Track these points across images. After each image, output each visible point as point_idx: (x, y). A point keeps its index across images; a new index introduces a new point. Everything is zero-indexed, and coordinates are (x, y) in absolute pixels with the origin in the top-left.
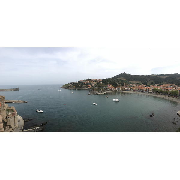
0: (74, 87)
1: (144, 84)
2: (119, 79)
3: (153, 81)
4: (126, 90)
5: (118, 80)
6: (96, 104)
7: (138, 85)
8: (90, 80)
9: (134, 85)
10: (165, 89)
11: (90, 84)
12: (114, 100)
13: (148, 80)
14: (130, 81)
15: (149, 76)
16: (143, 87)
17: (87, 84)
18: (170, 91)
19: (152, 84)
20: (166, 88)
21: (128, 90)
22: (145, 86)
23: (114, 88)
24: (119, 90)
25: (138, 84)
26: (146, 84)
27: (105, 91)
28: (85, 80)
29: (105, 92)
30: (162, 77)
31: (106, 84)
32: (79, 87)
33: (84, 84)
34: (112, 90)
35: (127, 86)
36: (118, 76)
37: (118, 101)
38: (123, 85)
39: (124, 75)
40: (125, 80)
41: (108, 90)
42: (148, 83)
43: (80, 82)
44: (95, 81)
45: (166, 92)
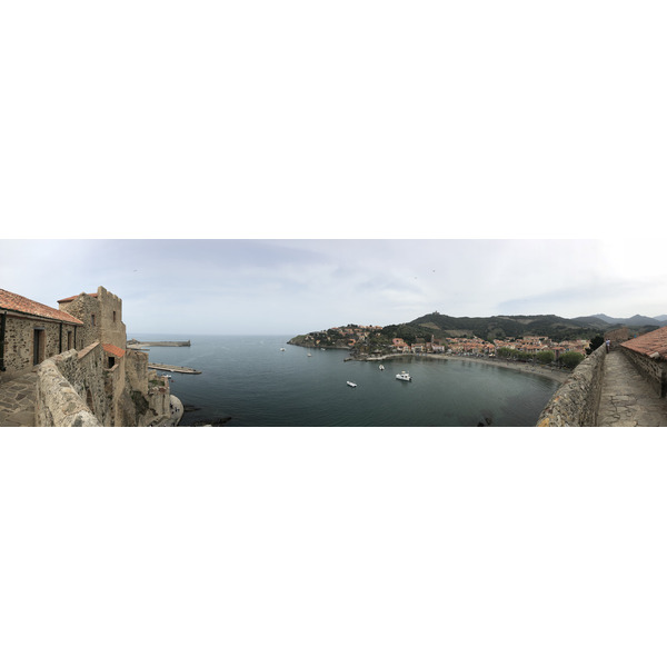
0: (318, 342)
1: (479, 336)
2: (423, 325)
3: (501, 330)
4: (435, 353)
5: (420, 328)
6: (353, 385)
7: (465, 340)
8: (354, 327)
9: (455, 340)
10: (525, 349)
11: (355, 336)
12: (398, 376)
13: (490, 328)
14: (447, 331)
15: (493, 319)
16: (477, 344)
17: (348, 336)
18: (537, 352)
19: (499, 337)
20: (528, 347)
21: (439, 352)
22: (481, 341)
23: (406, 348)
24: (418, 351)
25: (465, 336)
26: (484, 336)
27: (384, 354)
28: (343, 328)
29: (384, 357)
30: (521, 321)
31: (391, 337)
32: (329, 343)
33: (341, 337)
34: (401, 352)
35: (437, 343)
36: (420, 320)
37: (408, 379)
38: (428, 340)
39: (435, 318)
40: (436, 327)
41: (392, 352)
42: (490, 335)
43: (331, 332)
44: (367, 330)
45: (529, 356)
